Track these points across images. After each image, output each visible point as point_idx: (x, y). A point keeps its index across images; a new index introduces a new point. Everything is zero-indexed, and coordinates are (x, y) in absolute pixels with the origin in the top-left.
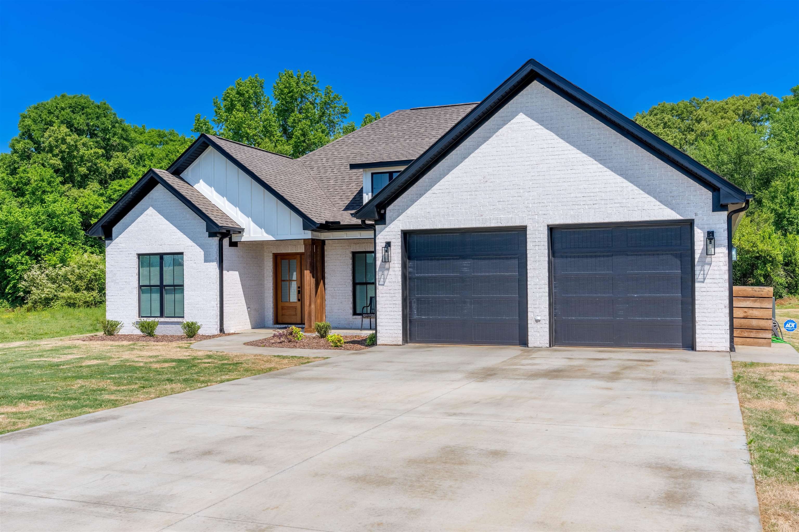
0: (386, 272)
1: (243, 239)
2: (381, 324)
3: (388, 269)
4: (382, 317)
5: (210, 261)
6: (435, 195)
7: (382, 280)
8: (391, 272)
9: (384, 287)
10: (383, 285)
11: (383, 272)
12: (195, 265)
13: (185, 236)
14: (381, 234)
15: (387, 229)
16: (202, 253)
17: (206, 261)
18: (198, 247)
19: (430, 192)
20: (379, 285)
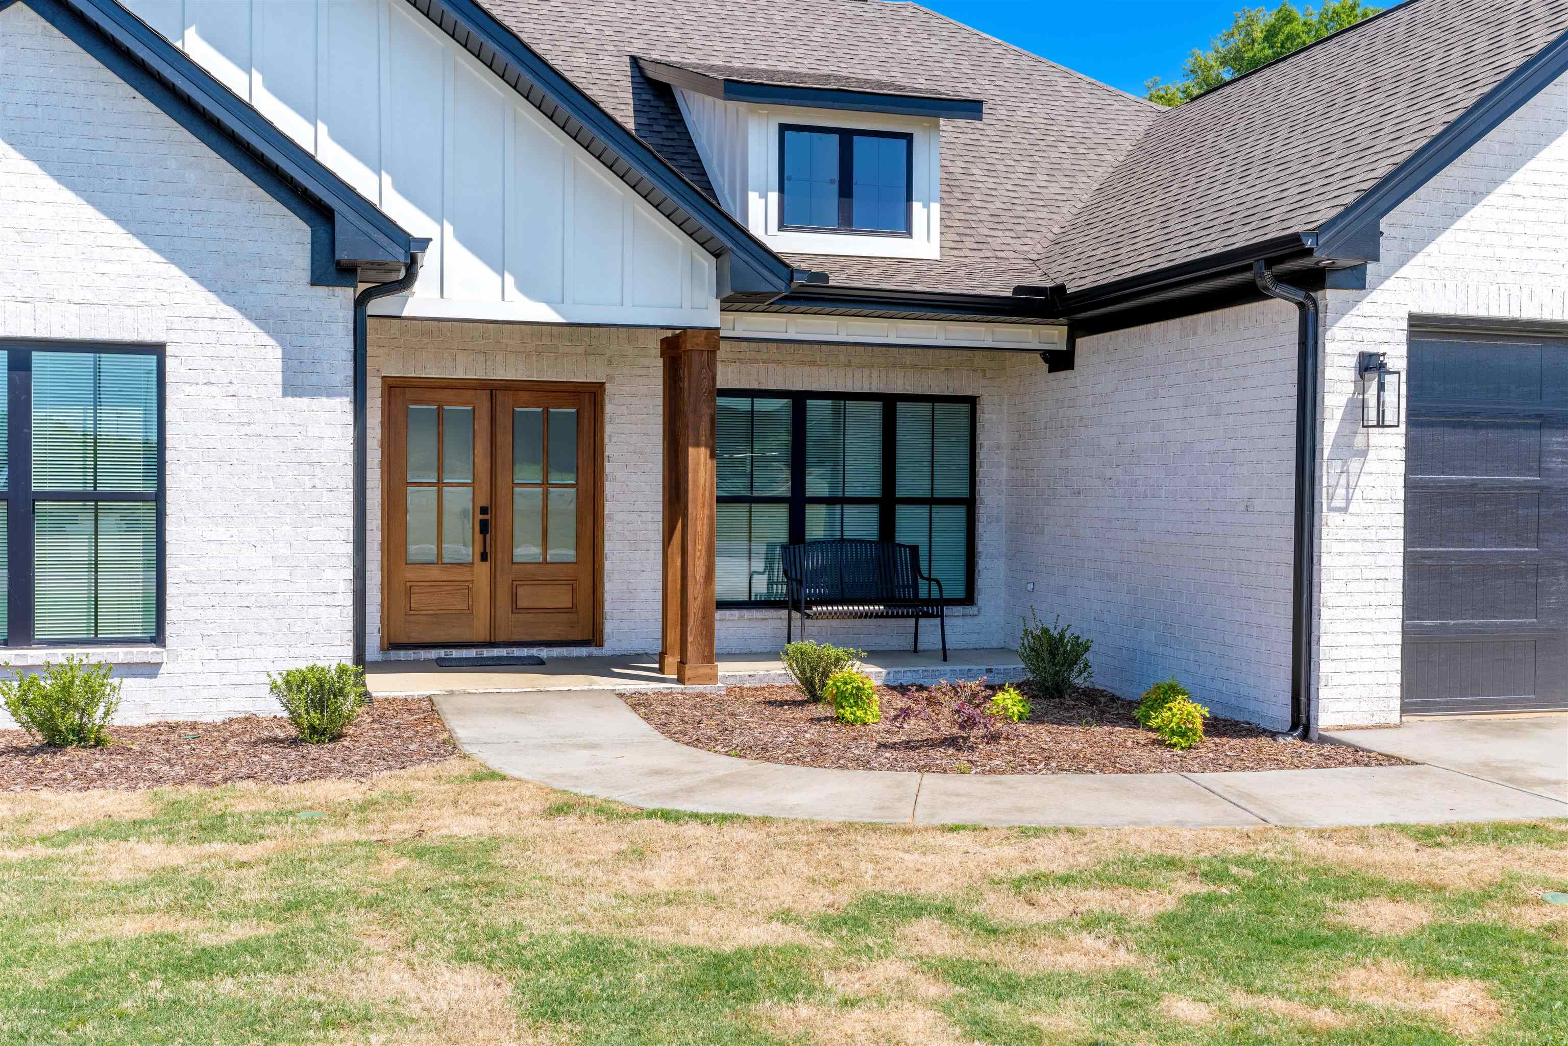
0: (1354, 465)
1: (409, 310)
2: (1335, 654)
3: (1364, 453)
4: (1339, 627)
5: (315, 391)
6: (1519, 202)
7: (1341, 492)
8: (1372, 465)
9: (1347, 517)
10: (1344, 510)
11: (1345, 462)
12: (228, 405)
13: (174, 270)
14: (1343, 322)
15: (1364, 307)
16: (273, 354)
17: (291, 388)
18: (249, 325)
19: (1504, 188)
20: (1331, 509)
